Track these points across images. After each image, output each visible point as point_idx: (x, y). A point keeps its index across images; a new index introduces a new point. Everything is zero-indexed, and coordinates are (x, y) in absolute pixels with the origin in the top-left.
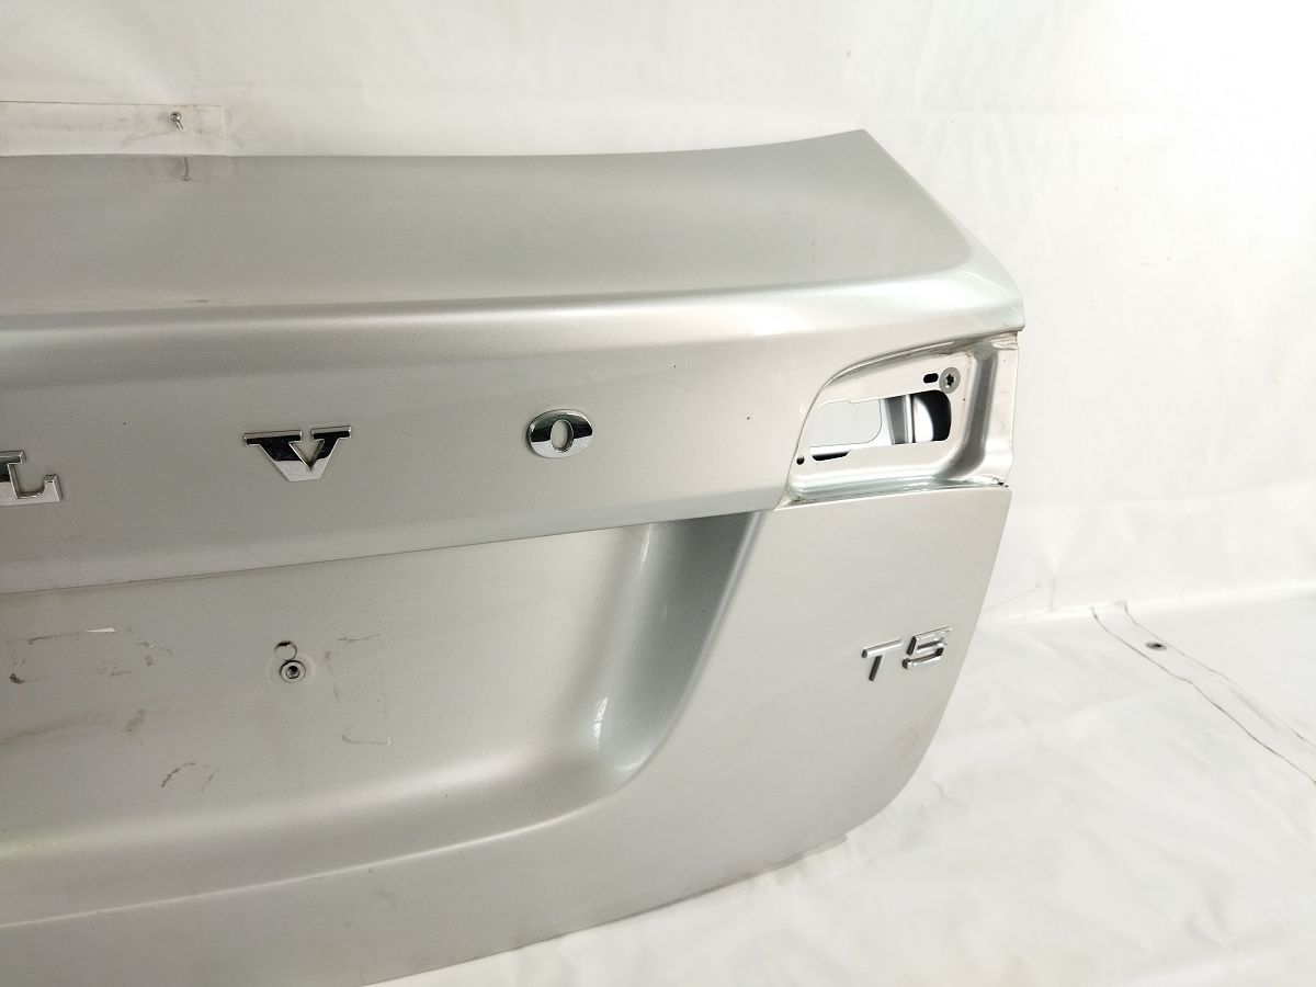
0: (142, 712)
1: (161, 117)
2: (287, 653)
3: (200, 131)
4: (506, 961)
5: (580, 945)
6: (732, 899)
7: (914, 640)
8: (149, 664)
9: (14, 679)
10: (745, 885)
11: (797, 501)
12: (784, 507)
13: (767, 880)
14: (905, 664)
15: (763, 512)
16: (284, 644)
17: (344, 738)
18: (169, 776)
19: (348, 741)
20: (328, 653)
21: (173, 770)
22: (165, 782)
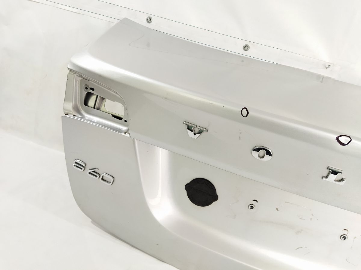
0: (302, 230)
1: (324, 65)
2: (345, 232)
8: (311, 220)
9: (277, 209)
16: (346, 230)
17: (346, 260)
18: (299, 248)
19: (347, 261)
20: (355, 237)
21: (301, 247)
22: (297, 249)
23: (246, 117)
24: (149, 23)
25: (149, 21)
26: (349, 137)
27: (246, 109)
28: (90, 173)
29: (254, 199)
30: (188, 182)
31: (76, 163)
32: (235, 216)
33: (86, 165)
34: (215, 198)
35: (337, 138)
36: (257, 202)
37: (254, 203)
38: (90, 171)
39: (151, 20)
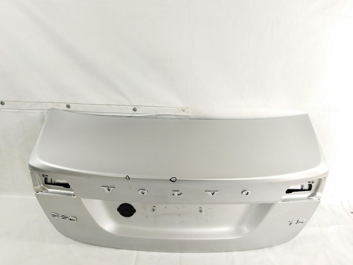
0: (181, 214)
2: (201, 209)
3: (187, 112)
4: (224, 253)
5: (235, 253)
6: (260, 251)
7: (298, 220)
9: (166, 207)
10: (262, 250)
12: (280, 202)
13: (266, 249)
14: (296, 223)
15: (275, 203)
18: (183, 222)
19: (206, 221)
20: (206, 210)
23: (129, 180)
24: (69, 108)
26: (175, 178)
27: (128, 176)
28: (62, 218)
29: (153, 206)
30: (118, 207)
31: (52, 215)
32: (147, 216)
33: (58, 215)
34: (134, 211)
35: (170, 180)
37: (154, 208)
38: (62, 217)
39: (70, 106)
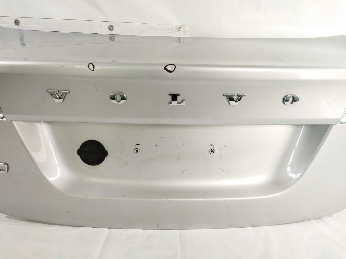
0: (180, 156)
1: (177, 28)
2: (212, 147)
3: (184, 32)
8: (183, 146)
9: (156, 146)
11: (342, 123)
12: (339, 124)
15: (333, 125)
16: (211, 145)
19: (221, 170)
20: (220, 149)
21: (184, 170)
22: (182, 173)
23: (94, 70)
24: (18, 25)
25: (17, 23)
26: (173, 65)
27: (92, 63)
29: (136, 144)
32: (126, 163)
34: (105, 153)
35: (165, 68)
36: (139, 145)
37: (137, 146)
39: (19, 22)
